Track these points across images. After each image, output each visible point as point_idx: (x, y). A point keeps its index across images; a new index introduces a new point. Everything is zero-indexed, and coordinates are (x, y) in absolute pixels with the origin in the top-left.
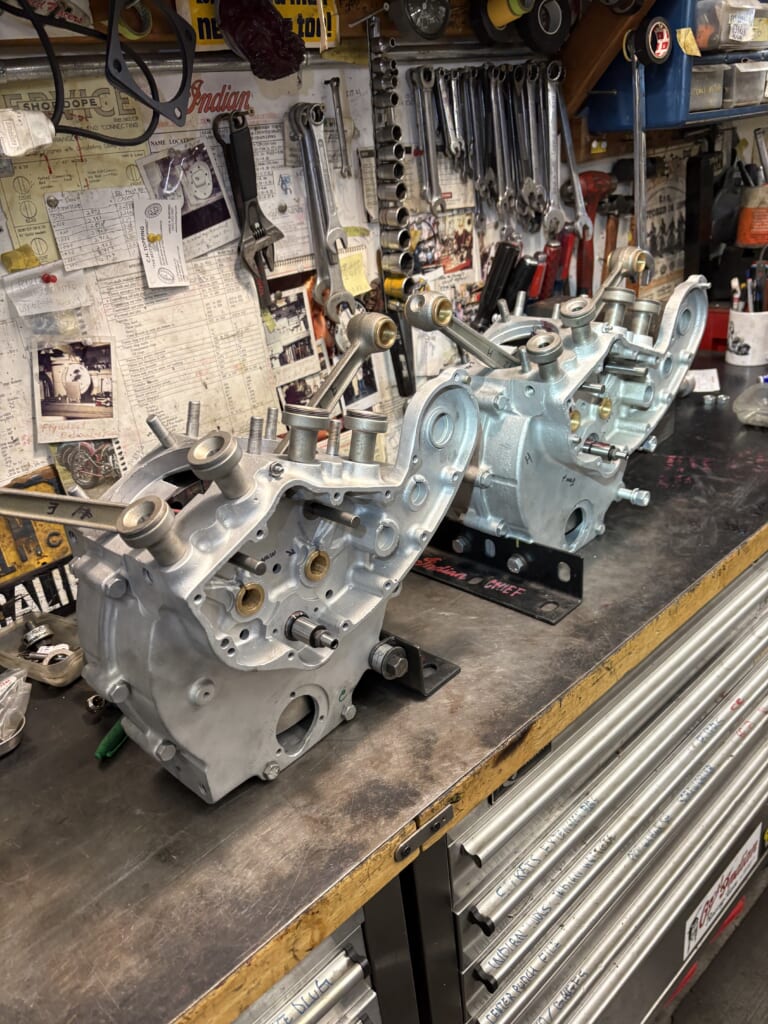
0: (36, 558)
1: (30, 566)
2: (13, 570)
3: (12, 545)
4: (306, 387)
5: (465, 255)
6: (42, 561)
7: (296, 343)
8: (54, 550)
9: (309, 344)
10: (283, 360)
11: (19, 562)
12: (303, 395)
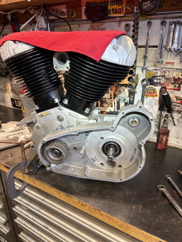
5: (177, 86)
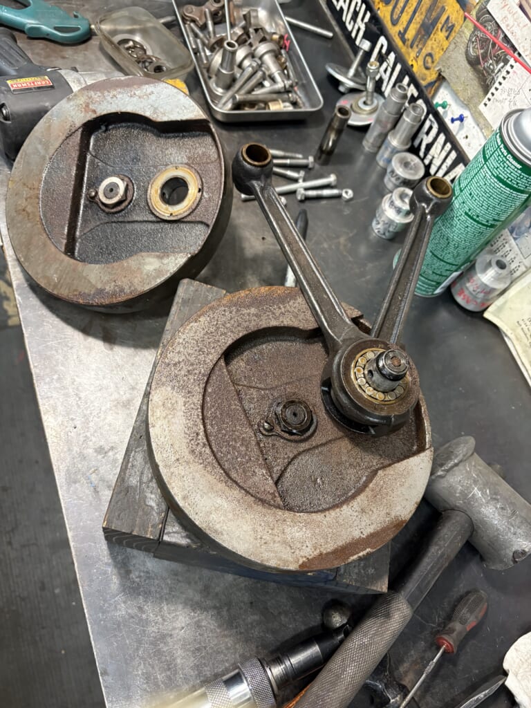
0: (415, 56)
1: (409, 54)
2: (404, 41)
3: (418, 26)
6: (414, 63)
8: (423, 67)
11: (410, 42)
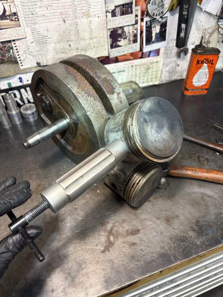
4: (123, 32)
7: (123, 5)
9: (131, 7)
10: (114, 14)
12: (120, 36)
